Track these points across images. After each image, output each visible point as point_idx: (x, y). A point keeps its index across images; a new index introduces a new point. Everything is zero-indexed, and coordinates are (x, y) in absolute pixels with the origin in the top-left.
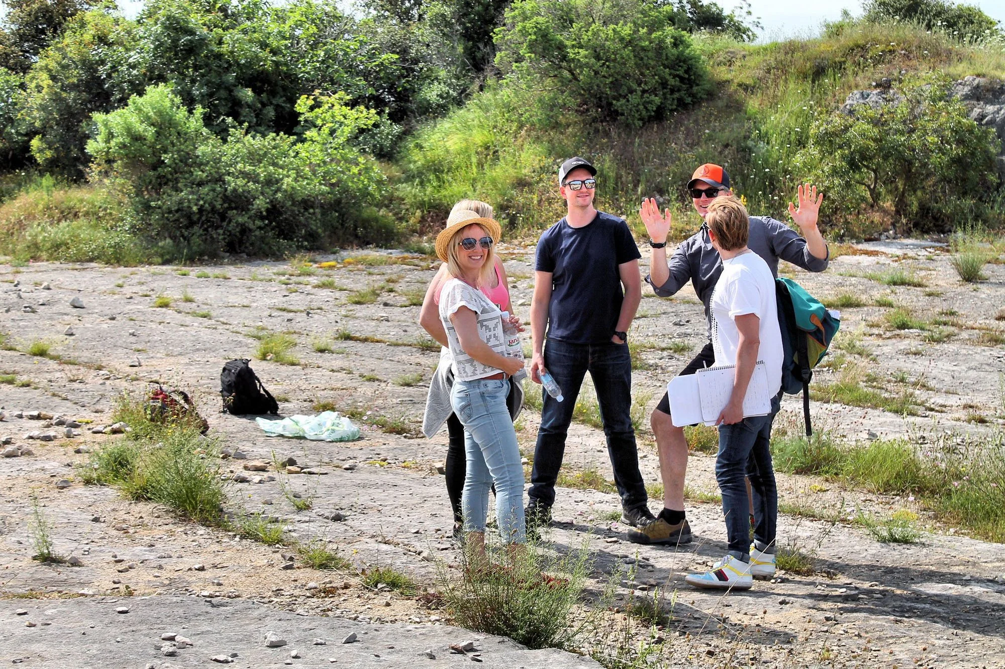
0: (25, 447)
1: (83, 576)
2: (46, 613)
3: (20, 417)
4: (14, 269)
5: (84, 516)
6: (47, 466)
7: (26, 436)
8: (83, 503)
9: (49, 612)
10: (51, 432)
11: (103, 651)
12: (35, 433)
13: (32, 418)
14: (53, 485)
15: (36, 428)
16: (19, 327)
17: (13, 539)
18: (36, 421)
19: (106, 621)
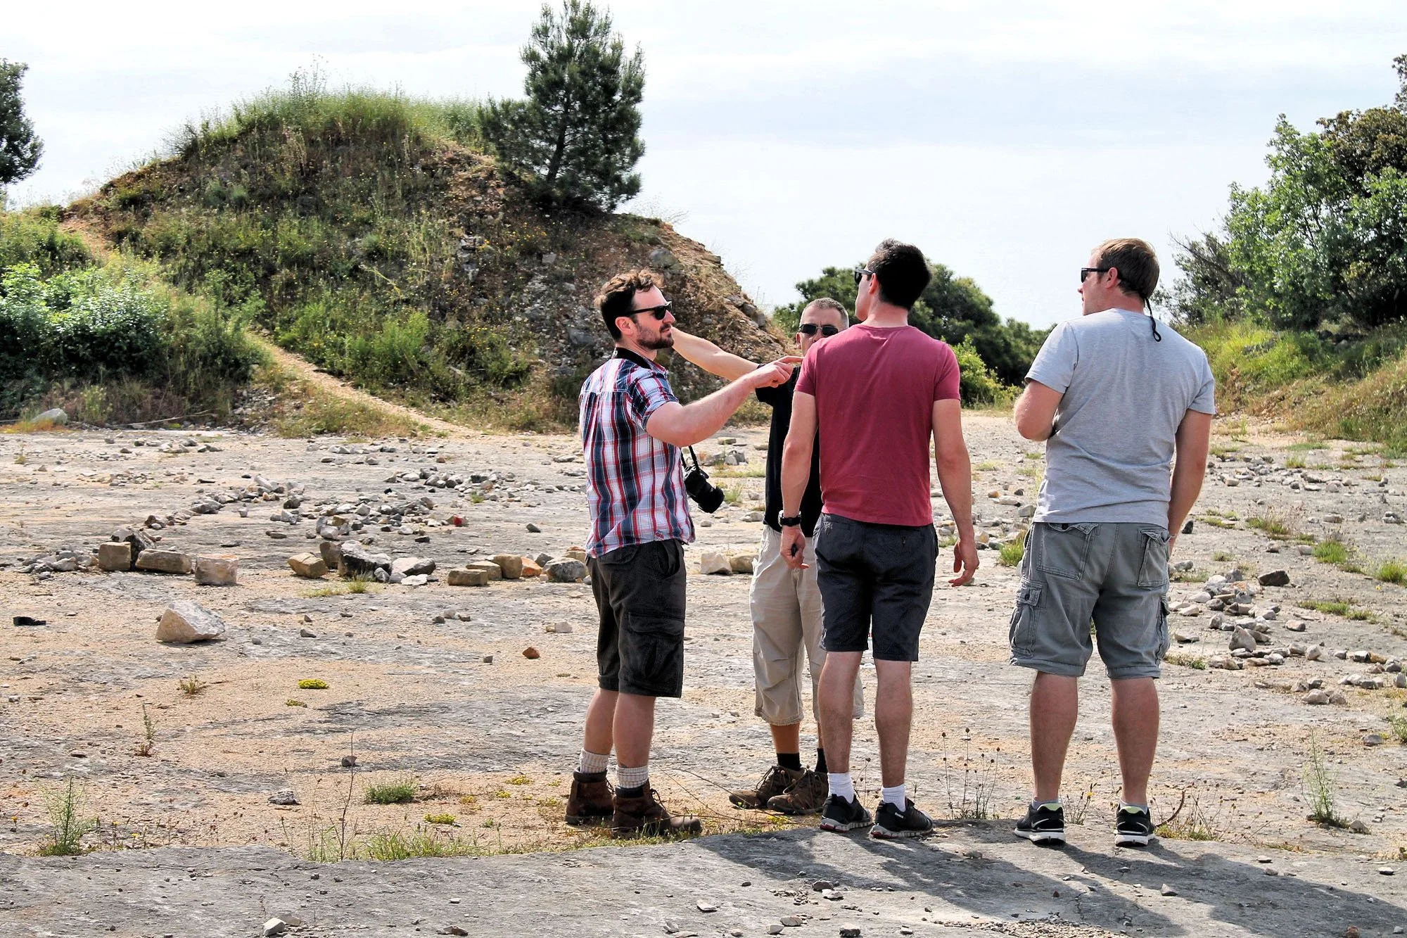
0: (1337, 692)
1: (1365, 845)
2: (1294, 864)
3: (1343, 657)
4: (1384, 462)
5: (1389, 779)
6: (1360, 719)
7: (1342, 680)
8: (1392, 765)
9: (1297, 864)
10: (1377, 679)
11: (1348, 908)
12: (1355, 677)
13: (1358, 659)
14: (1360, 740)
15: (1359, 672)
16: (1373, 542)
17: (1289, 795)
18: (1363, 664)
19: (1363, 881)
